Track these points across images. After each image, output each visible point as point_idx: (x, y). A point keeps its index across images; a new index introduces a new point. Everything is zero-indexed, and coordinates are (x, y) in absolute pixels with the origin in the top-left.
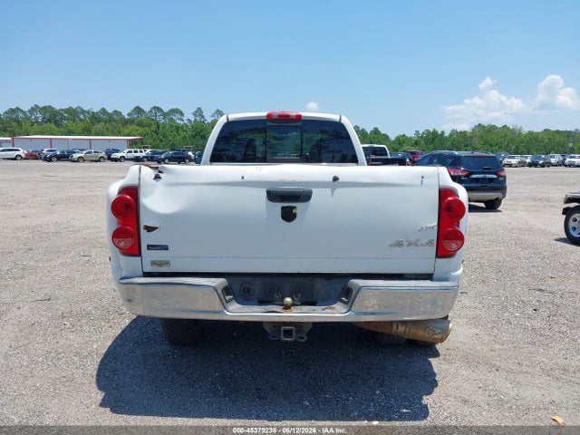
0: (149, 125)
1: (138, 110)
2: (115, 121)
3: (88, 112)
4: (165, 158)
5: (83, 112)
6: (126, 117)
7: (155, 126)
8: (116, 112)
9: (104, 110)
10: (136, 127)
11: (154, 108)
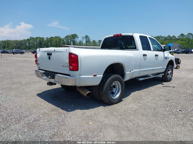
0: (185, 40)
1: (182, 35)
2: (172, 39)
3: (163, 37)
4: (180, 52)
5: (162, 37)
6: (177, 38)
7: (188, 40)
8: (173, 36)
9: (169, 36)
10: (180, 41)
11: (189, 34)
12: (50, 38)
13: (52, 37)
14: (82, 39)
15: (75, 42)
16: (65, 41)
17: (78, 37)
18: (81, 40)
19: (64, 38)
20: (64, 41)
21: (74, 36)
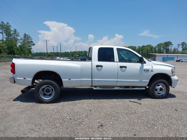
12: (142, 47)
13: (143, 46)
14: (178, 46)
15: (168, 50)
16: (157, 49)
17: (172, 45)
18: (176, 47)
19: (156, 47)
20: (155, 49)
21: (168, 44)
